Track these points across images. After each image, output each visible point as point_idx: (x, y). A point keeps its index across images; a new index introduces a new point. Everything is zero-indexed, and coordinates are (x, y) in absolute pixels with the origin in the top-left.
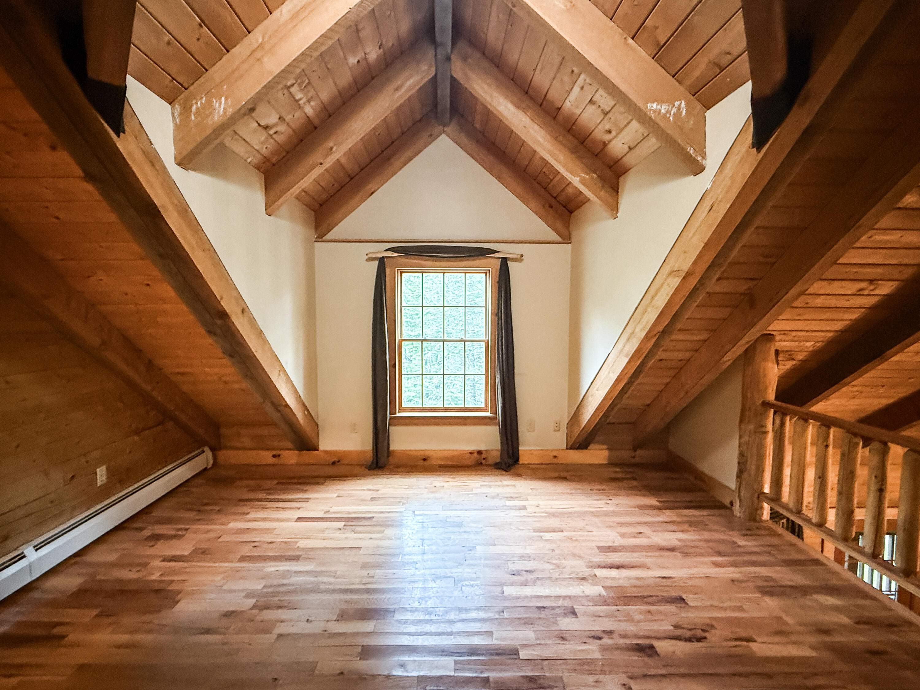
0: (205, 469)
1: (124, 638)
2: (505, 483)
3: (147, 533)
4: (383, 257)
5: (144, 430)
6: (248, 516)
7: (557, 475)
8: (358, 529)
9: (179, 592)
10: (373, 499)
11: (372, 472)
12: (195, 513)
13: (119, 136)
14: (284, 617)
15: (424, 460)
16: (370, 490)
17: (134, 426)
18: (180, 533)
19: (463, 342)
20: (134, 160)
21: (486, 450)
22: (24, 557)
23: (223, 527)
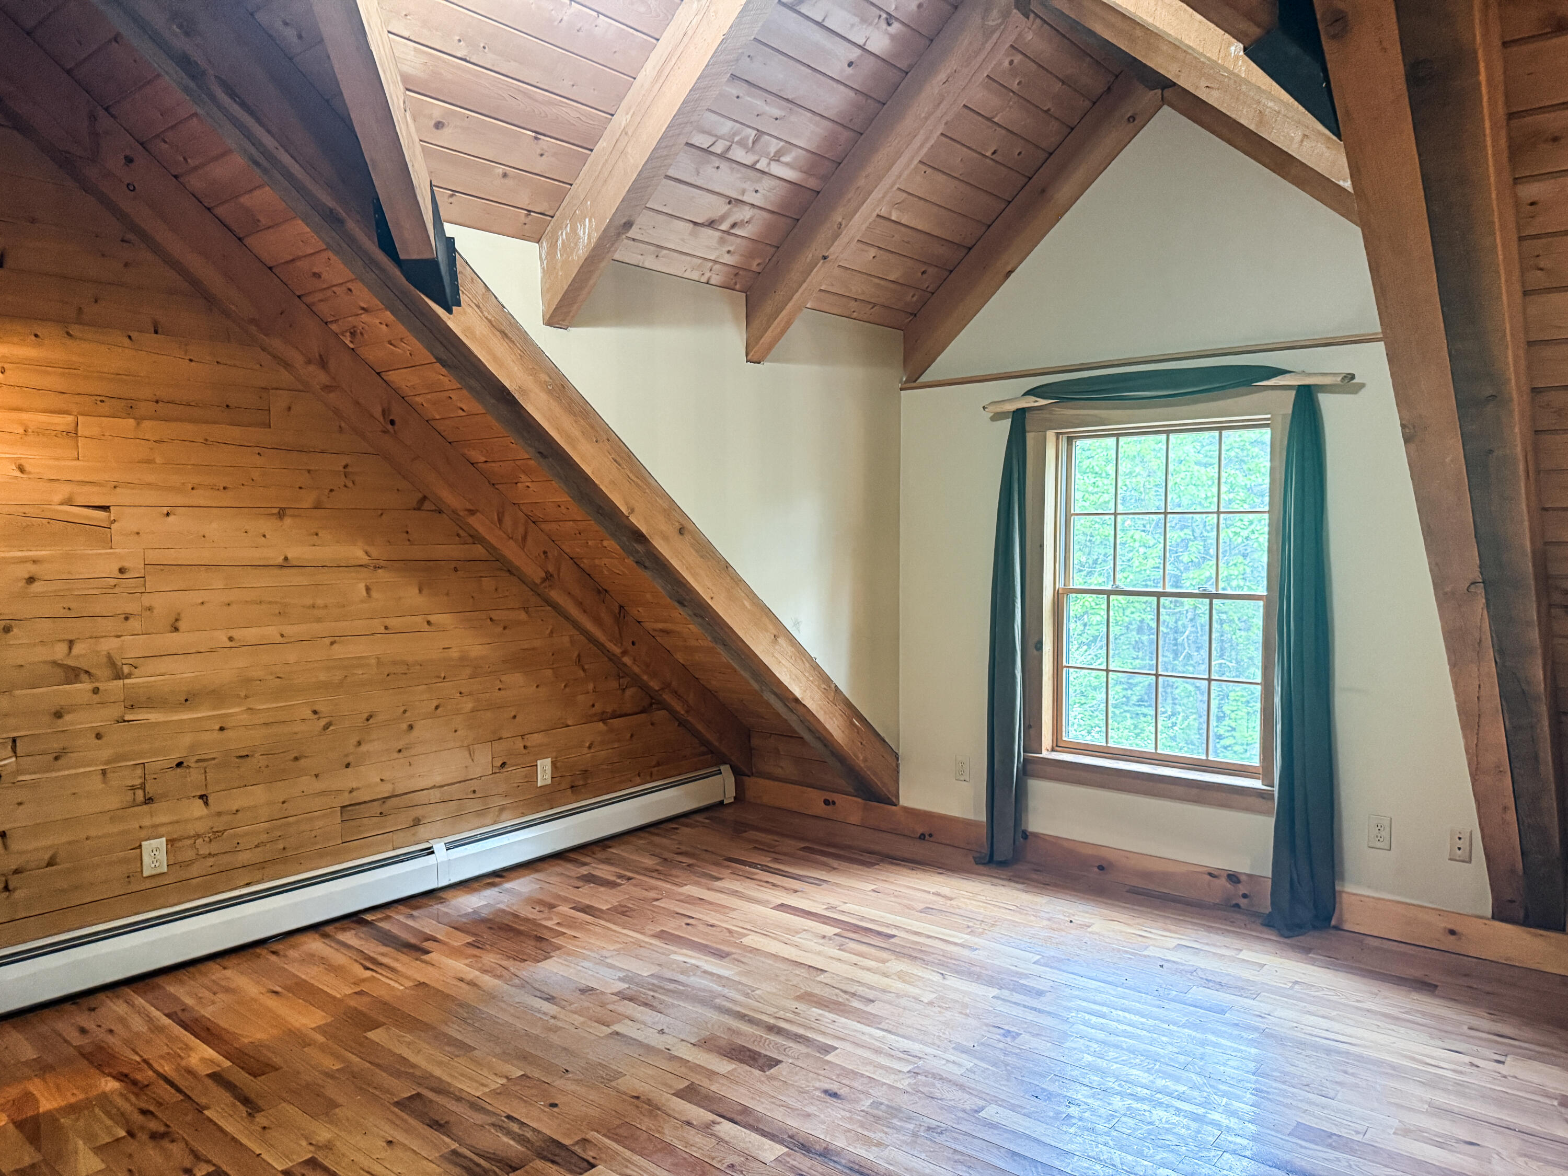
0: (721, 802)
1: (472, 974)
2: (1246, 955)
3: (584, 870)
4: (1023, 410)
5: (615, 716)
6: (718, 884)
7: (1418, 973)
8: (852, 945)
9: (559, 948)
10: (927, 910)
11: (981, 868)
12: (659, 860)
13: (450, 311)
14: (637, 1015)
15: (1101, 868)
16: (938, 894)
17: (598, 708)
18: (619, 881)
19: (1207, 601)
20: (474, 338)
21: (1250, 876)
22: (433, 852)
23: (674, 888)
